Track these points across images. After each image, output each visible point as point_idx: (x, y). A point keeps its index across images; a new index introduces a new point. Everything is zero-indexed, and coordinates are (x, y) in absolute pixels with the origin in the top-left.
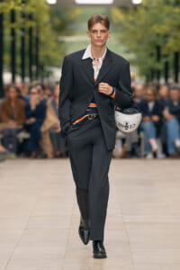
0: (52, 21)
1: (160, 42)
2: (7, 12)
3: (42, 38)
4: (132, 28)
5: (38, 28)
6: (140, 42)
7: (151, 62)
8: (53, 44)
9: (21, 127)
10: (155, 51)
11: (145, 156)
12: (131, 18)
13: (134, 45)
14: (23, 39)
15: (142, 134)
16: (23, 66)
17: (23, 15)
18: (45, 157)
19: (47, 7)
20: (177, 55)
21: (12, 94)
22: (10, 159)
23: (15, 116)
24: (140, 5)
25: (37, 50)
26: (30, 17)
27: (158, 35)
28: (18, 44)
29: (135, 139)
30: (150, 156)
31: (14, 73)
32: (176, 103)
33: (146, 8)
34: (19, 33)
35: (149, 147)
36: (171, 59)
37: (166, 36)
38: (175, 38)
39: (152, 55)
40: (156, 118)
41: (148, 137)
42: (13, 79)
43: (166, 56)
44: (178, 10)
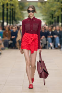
0: (19, 6)
1: (53, 13)
2: (5, 3)
3: (16, 11)
5: (15, 9)
6: (47, 13)
7: (50, 19)
9: (10, 39)
10: (51, 16)
11: (48, 48)
12: (44, 5)
13: (45, 14)
14: (10, 12)
15: (47, 42)
16: (10, 20)
17: (10, 5)
18: (17, 48)
19: (18, 2)
20: (58, 17)
24: (47, 1)
25: (15, 15)
26: (13, 5)
27: (52, 11)
28: (9, 14)
29: (45, 43)
30: (50, 48)
32: (58, 32)
33: (49, 2)
34: (9, 10)
35: (50, 46)
36: (56, 18)
37: (55, 11)
38: (58, 12)
39: (50, 17)
40: (52, 36)
41: (49, 42)
42: (7, 24)
43: (55, 17)
44: (58, 3)
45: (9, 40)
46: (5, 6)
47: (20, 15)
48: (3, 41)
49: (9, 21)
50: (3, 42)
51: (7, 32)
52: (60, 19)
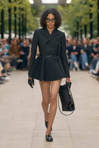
0: (32, 11)
1: (78, 20)
2: (13, 7)
3: (28, 18)
4: (66, 14)
5: (26, 15)
7: (75, 29)
8: (32, 21)
10: (76, 24)
11: (72, 69)
12: (66, 10)
13: (67, 21)
14: (19, 19)
16: (20, 30)
17: (20, 9)
19: (29, 5)
20: (86, 26)
21: (15, 43)
22: (14, 71)
23: (16, 52)
24: (70, 4)
25: (26, 23)
26: (22, 9)
27: (78, 17)
28: (18, 21)
30: (74, 70)
31: (16, 34)
32: (85, 46)
33: (73, 5)
34: (18, 16)
35: (74, 66)
36: (83, 28)
37: (81, 18)
38: (85, 18)
39: (75, 26)
40: (76, 53)
41: (73, 62)
42: (15, 36)
43: (81, 27)
44: (86, 6)
45: (18, 59)
46: (13, 11)
47: (33, 24)
48: (9, 59)
49: (18, 32)
50: (10, 61)
51: (15, 48)
52: (88, 29)
